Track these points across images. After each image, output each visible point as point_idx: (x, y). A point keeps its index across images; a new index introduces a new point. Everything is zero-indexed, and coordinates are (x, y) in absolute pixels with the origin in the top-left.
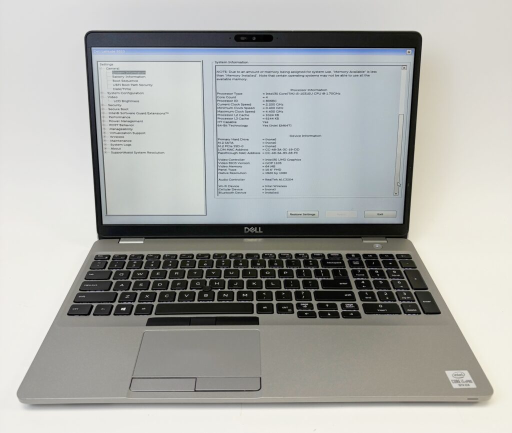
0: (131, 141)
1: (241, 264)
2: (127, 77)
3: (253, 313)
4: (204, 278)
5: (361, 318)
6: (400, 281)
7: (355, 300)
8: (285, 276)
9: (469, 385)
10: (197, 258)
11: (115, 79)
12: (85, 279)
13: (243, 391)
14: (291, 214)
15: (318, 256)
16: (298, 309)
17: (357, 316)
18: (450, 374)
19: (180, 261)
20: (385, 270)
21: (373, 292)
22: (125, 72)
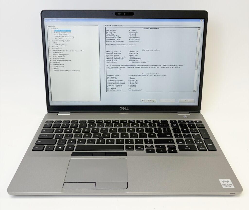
0: (63, 64)
1: (118, 125)
2: (61, 33)
3: (124, 150)
4: (100, 132)
5: (177, 152)
6: (197, 134)
7: (174, 144)
8: (140, 131)
9: (231, 187)
10: (96, 122)
11: (56, 34)
12: (41, 133)
13: (119, 189)
14: (143, 101)
15: (156, 121)
16: (146, 148)
17: (175, 151)
18: (221, 181)
19: (88, 124)
20: (189, 128)
21: (183, 140)
22: (61, 31)
